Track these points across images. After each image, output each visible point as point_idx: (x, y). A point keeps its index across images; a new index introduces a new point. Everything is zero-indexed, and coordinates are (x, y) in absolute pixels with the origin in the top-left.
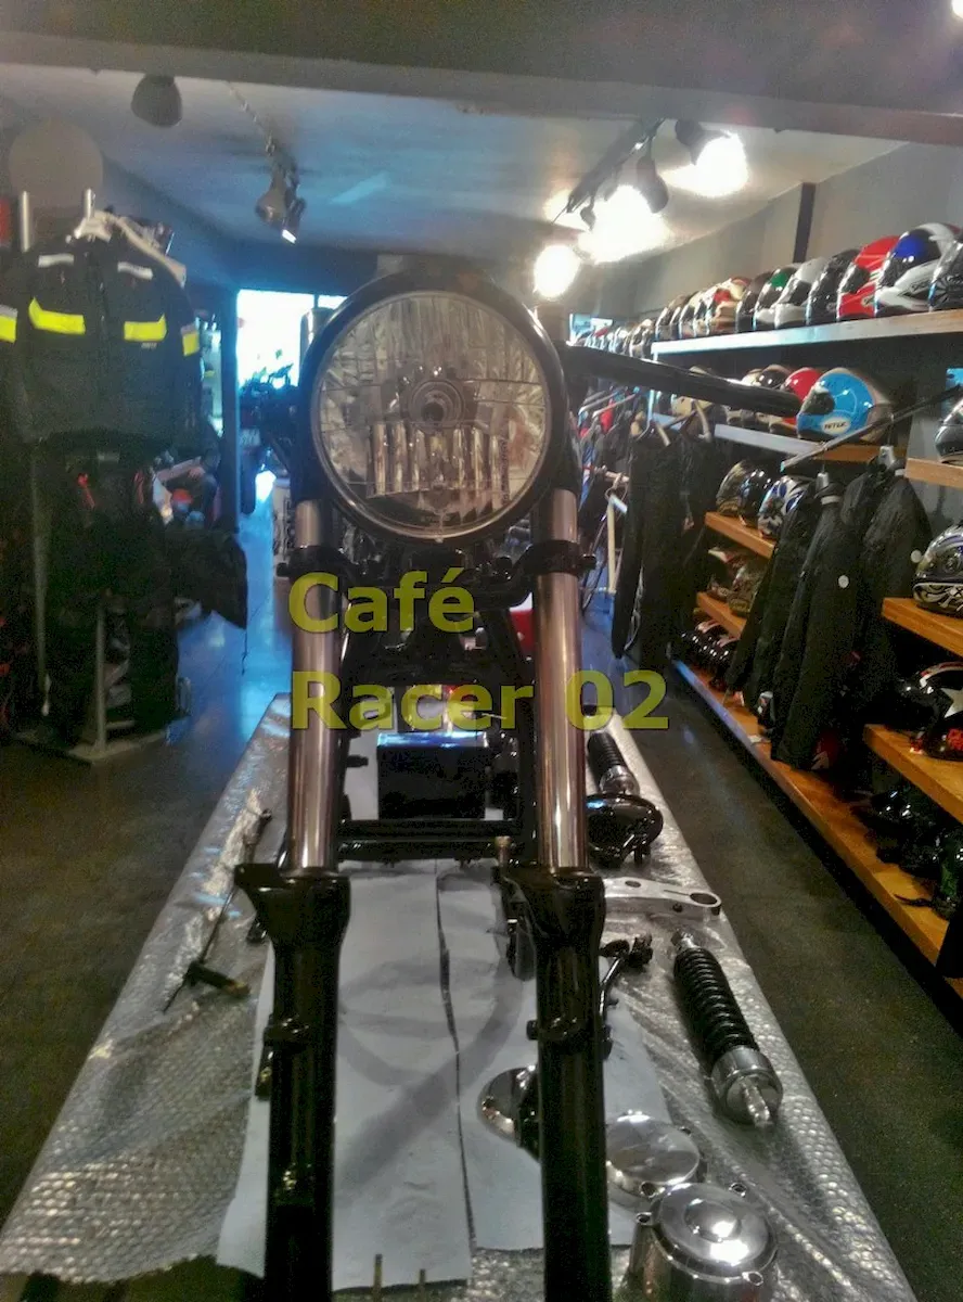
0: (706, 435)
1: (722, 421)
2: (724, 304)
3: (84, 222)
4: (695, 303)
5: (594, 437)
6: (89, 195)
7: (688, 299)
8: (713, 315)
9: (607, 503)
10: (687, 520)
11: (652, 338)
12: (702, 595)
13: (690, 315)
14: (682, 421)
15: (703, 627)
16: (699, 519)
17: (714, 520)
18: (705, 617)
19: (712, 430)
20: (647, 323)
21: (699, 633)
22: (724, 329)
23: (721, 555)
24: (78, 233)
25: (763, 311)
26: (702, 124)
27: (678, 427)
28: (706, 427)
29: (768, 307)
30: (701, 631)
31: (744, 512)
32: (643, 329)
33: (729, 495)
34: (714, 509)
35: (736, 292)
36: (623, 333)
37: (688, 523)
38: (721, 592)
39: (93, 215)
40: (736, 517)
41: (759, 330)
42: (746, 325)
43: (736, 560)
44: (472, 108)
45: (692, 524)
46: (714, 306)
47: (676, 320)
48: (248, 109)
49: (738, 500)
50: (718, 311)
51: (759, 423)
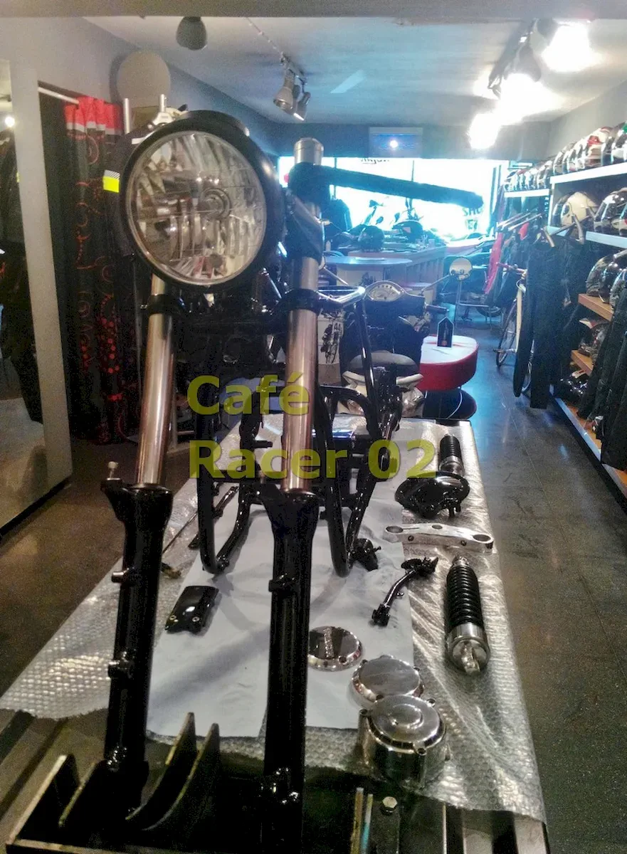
0: (581, 239)
1: (591, 229)
2: (594, 146)
3: (160, 115)
4: (577, 148)
5: (511, 245)
6: (163, 97)
7: (574, 145)
8: (587, 155)
9: (517, 290)
10: (566, 300)
11: (550, 173)
12: (575, 352)
13: (573, 156)
14: (566, 229)
15: (575, 375)
16: (574, 299)
17: (585, 299)
18: (577, 368)
19: (584, 236)
20: (549, 163)
21: (573, 379)
22: (594, 163)
23: (588, 323)
24: (156, 122)
25: (618, 149)
26: (554, 19)
27: (563, 234)
28: (581, 235)
29: (620, 147)
30: (574, 377)
31: (602, 292)
32: (546, 166)
33: (594, 282)
34: (584, 292)
35: (603, 137)
36: (534, 171)
37: (567, 302)
38: (588, 349)
39: (165, 110)
40: (598, 296)
41: (614, 163)
42: (607, 161)
43: (598, 327)
44: (406, 22)
45: (570, 302)
46: (587, 148)
47: (566, 160)
48: (263, 34)
49: (599, 285)
50: (590, 152)
51: (614, 229)
